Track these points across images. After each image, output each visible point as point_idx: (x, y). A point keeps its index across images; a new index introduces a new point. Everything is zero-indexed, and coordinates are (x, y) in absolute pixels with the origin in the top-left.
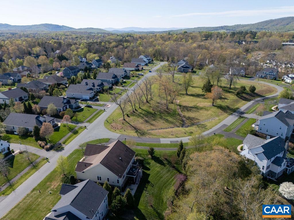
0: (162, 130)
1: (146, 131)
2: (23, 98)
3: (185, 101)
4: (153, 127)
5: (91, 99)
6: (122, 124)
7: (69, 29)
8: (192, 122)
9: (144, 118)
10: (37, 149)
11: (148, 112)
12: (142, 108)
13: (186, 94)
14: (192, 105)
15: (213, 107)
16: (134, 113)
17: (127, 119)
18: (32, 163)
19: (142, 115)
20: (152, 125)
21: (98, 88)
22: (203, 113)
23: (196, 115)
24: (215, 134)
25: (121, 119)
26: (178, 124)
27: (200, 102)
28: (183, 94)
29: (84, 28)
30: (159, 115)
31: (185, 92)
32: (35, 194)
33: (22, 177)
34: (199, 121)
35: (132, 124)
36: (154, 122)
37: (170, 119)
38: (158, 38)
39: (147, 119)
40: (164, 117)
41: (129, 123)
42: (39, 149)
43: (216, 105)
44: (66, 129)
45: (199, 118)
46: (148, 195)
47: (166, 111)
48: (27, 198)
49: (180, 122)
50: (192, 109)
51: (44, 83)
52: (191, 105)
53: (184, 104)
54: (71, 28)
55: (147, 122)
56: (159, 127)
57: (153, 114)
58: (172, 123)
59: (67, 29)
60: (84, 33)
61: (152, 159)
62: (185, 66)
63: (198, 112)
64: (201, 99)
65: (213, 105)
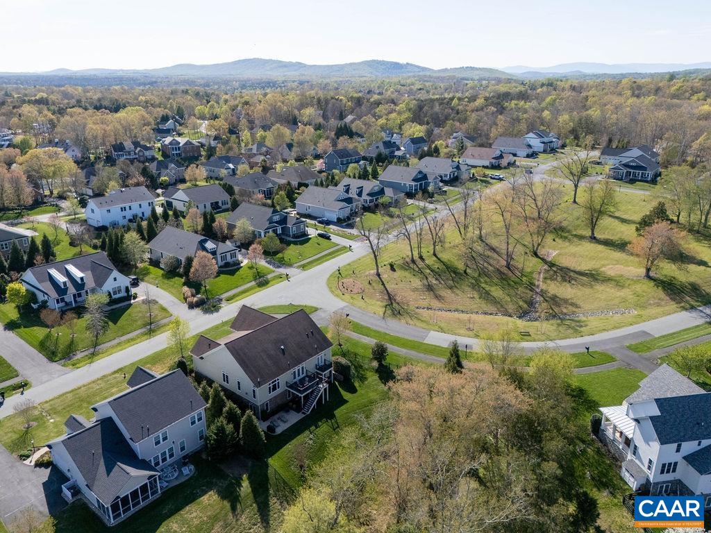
0: (456, 315)
1: (412, 308)
2: (220, 204)
3: (574, 255)
4: (436, 304)
5: (339, 222)
6: (367, 283)
7: (419, 72)
8: (556, 310)
9: (430, 279)
10: (176, 300)
11: (448, 267)
12: (440, 255)
13: (591, 237)
14: (587, 269)
15: (646, 281)
16: (411, 265)
17: (386, 274)
18: (151, 324)
19: (428, 271)
20: (438, 297)
21: (368, 198)
22: (604, 292)
23: (579, 293)
24: (588, 349)
25: (372, 272)
26: (511, 308)
27: (615, 263)
28: (581, 238)
29: (452, 67)
30: (473, 278)
31: (588, 233)
32: (115, 378)
33: (119, 344)
34: (576, 310)
35: (390, 287)
36: (446, 293)
37: (497, 292)
38: (623, 88)
39: (434, 282)
40: (483, 285)
41: (383, 284)
42: (179, 302)
43: (657, 276)
44: (250, 273)
45: (581, 304)
46: (311, 442)
47: (501, 273)
48: (99, 382)
49: (521, 303)
50: (581, 277)
51: (273, 179)
52: (584, 267)
53: (565, 262)
54: (424, 69)
55: (430, 288)
56: (453, 307)
57: (459, 273)
58: (495, 302)
59: (414, 72)
60: (448, 79)
61: (377, 371)
62: (634, 164)
63: (592, 287)
64: (624, 254)
65: (648, 276)
